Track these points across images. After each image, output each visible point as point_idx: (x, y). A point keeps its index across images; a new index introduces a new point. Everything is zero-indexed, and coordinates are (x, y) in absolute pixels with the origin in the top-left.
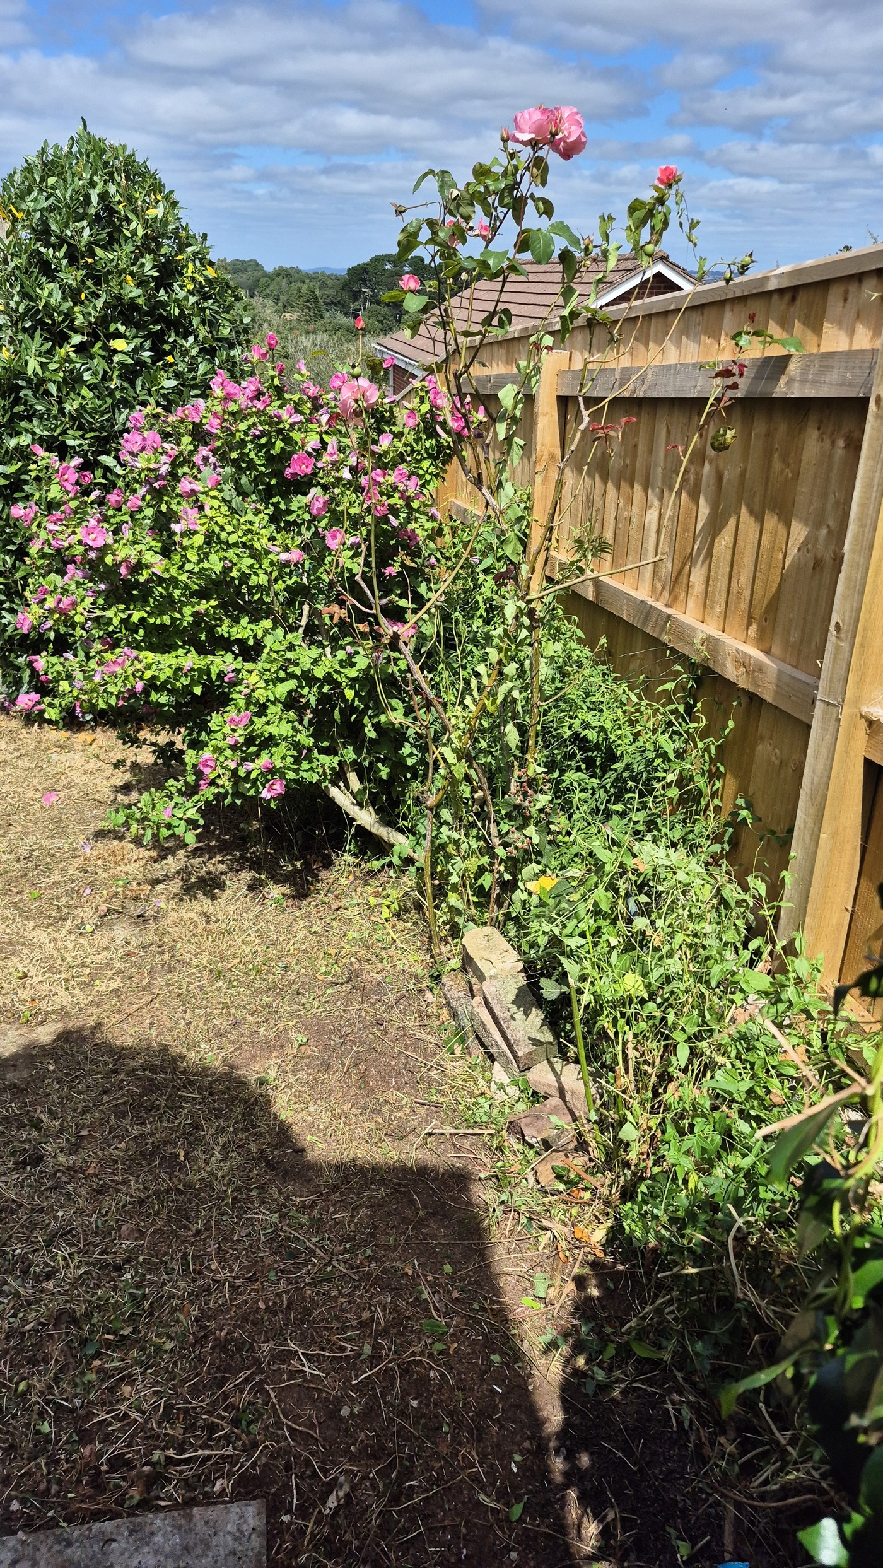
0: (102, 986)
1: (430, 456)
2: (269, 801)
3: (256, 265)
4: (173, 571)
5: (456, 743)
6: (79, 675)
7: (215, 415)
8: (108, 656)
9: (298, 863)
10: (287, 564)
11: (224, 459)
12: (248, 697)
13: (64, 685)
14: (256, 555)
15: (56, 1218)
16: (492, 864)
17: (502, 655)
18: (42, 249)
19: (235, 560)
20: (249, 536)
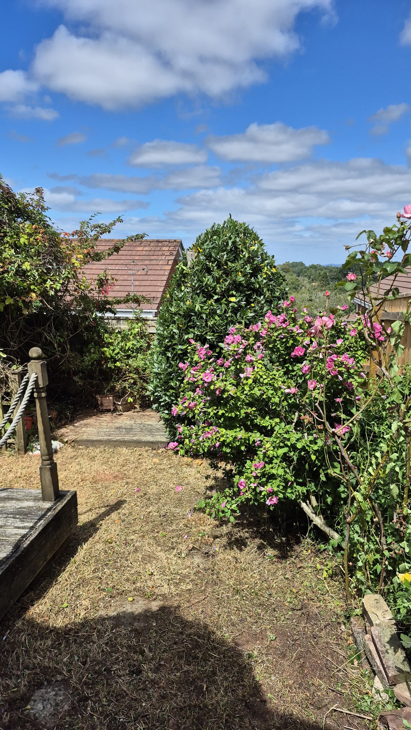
0: (183, 587)
1: (362, 349)
2: (270, 506)
3: (302, 264)
4: (238, 394)
5: (363, 491)
6: (194, 437)
7: (265, 329)
8: (207, 429)
9: (284, 539)
10: (289, 394)
11: (267, 347)
12: (265, 454)
13: (187, 441)
14: (276, 390)
15: (141, 706)
16: (381, 559)
17: (389, 449)
18: (208, 263)
19: (265, 391)
20: (273, 381)
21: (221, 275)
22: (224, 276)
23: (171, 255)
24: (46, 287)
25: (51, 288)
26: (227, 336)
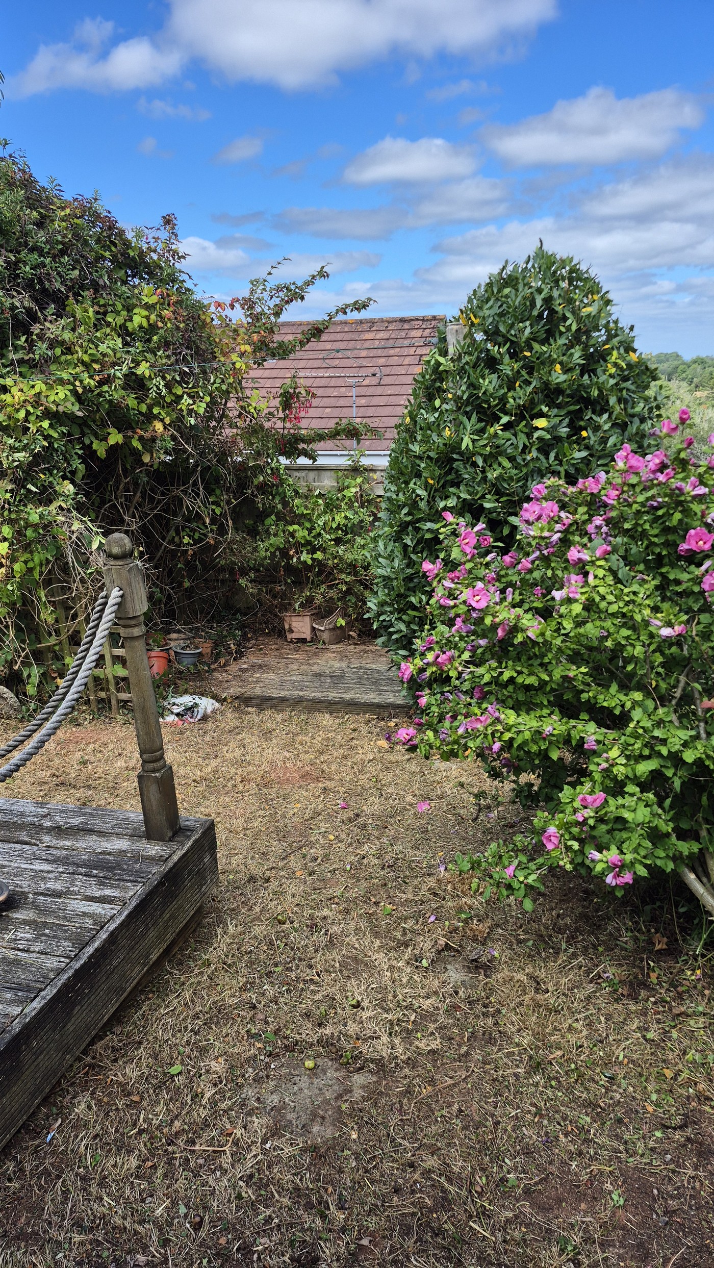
0: (422, 1042)
2: (614, 889)
4: (548, 635)
6: (447, 723)
7: (615, 487)
11: (617, 529)
12: (606, 771)
14: (636, 627)
18: (490, 347)
19: (611, 630)
20: (631, 607)
21: (518, 372)
22: (523, 372)
23: (426, 345)
24: (181, 410)
25: (190, 412)
26: (525, 505)
